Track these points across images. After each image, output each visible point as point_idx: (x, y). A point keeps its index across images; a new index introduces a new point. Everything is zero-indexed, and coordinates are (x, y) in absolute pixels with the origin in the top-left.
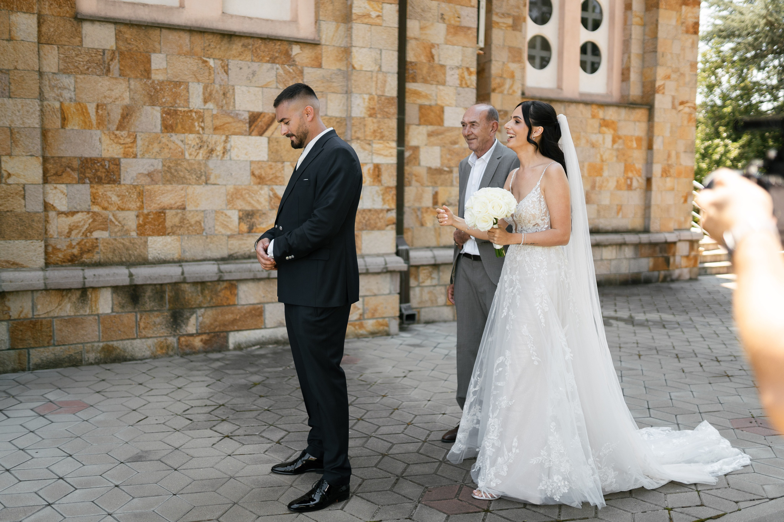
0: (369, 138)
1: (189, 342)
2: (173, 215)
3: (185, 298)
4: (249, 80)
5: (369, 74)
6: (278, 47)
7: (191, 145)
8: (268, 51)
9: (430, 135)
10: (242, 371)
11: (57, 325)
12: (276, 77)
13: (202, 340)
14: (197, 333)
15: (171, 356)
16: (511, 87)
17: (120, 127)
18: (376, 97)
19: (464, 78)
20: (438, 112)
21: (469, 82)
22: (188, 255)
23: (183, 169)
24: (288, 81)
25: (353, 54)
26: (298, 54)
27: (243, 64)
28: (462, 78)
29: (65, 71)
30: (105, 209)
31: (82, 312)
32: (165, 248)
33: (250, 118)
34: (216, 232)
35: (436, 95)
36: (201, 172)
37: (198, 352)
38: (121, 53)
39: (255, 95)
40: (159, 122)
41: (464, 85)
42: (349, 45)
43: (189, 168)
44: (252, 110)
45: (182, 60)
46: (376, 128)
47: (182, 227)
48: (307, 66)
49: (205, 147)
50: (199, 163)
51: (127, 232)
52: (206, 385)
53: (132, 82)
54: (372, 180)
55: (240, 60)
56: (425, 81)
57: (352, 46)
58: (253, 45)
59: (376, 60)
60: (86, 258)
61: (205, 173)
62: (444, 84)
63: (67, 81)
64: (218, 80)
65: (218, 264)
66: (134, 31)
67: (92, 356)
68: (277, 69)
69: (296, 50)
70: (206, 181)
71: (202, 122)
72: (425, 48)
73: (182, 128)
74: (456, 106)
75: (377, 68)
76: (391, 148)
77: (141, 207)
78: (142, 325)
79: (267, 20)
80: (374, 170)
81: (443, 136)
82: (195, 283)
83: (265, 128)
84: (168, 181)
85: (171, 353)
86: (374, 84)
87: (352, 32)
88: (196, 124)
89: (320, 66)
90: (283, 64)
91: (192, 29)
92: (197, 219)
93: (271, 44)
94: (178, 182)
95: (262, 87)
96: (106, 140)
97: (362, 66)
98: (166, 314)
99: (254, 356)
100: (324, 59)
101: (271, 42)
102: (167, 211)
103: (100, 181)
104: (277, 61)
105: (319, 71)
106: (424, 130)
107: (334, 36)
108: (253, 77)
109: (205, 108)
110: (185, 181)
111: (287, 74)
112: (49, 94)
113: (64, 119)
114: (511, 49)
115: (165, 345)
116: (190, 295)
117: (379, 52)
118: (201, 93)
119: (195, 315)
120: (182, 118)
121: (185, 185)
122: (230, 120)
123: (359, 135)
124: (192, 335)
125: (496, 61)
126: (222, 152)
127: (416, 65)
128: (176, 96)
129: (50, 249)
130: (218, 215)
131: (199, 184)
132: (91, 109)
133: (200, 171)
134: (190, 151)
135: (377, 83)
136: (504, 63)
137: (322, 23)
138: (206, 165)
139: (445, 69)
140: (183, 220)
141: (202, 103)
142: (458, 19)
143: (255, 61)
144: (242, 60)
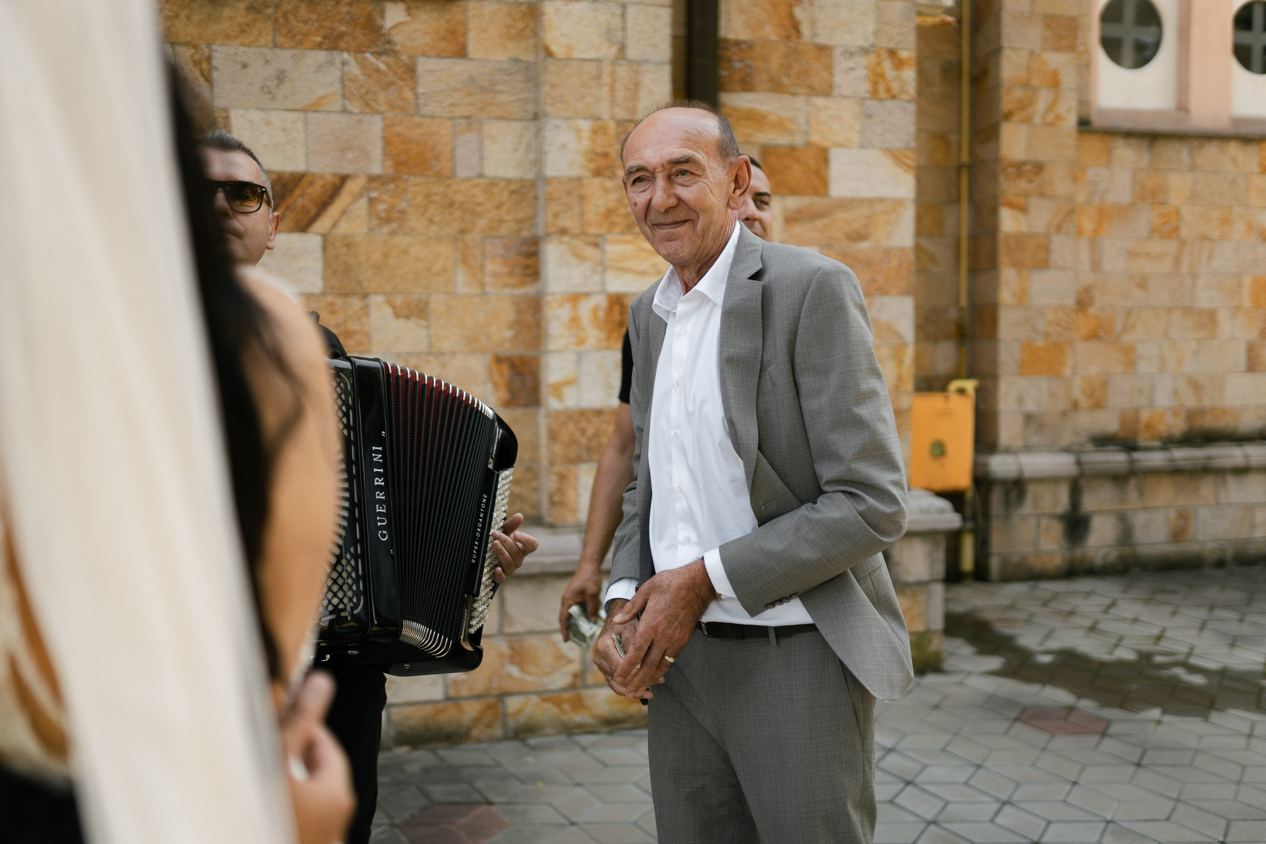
0: (593, 230)
4: (269, 92)
5: (591, 68)
8: (318, 21)
12: (342, 82)
16: (1051, 107)
18: (612, 125)
19: (882, 75)
20: (812, 162)
21: (895, 87)
24: (375, 93)
25: (545, 18)
26: (401, 24)
27: (249, 54)
28: (877, 77)
35: (808, 122)
39: (284, 130)
41: (882, 94)
44: (281, 167)
46: (612, 204)
48: (425, 55)
54: (603, 335)
55: (243, 45)
56: (776, 87)
58: (277, 6)
59: (609, 31)
62: (827, 91)
68: (344, 63)
69: (394, 14)
72: (775, 5)
74: (862, 147)
75: (613, 51)
80: (610, 310)
81: (826, 221)
83: (313, 211)
86: (605, 92)
89: (461, 53)
90: (359, 50)
93: (326, 2)
95: (304, 110)
97: (570, 48)
100: (472, 35)
104: (342, 44)
105: (460, 67)
108: (277, 86)
111: (369, 76)
114: (1050, 21)
117: (618, 11)
123: (565, 222)
125: (1013, 49)
127: (751, 47)
135: (613, 89)
136: (1032, 53)
139: (830, 56)
143: (282, 47)
144: (249, 45)
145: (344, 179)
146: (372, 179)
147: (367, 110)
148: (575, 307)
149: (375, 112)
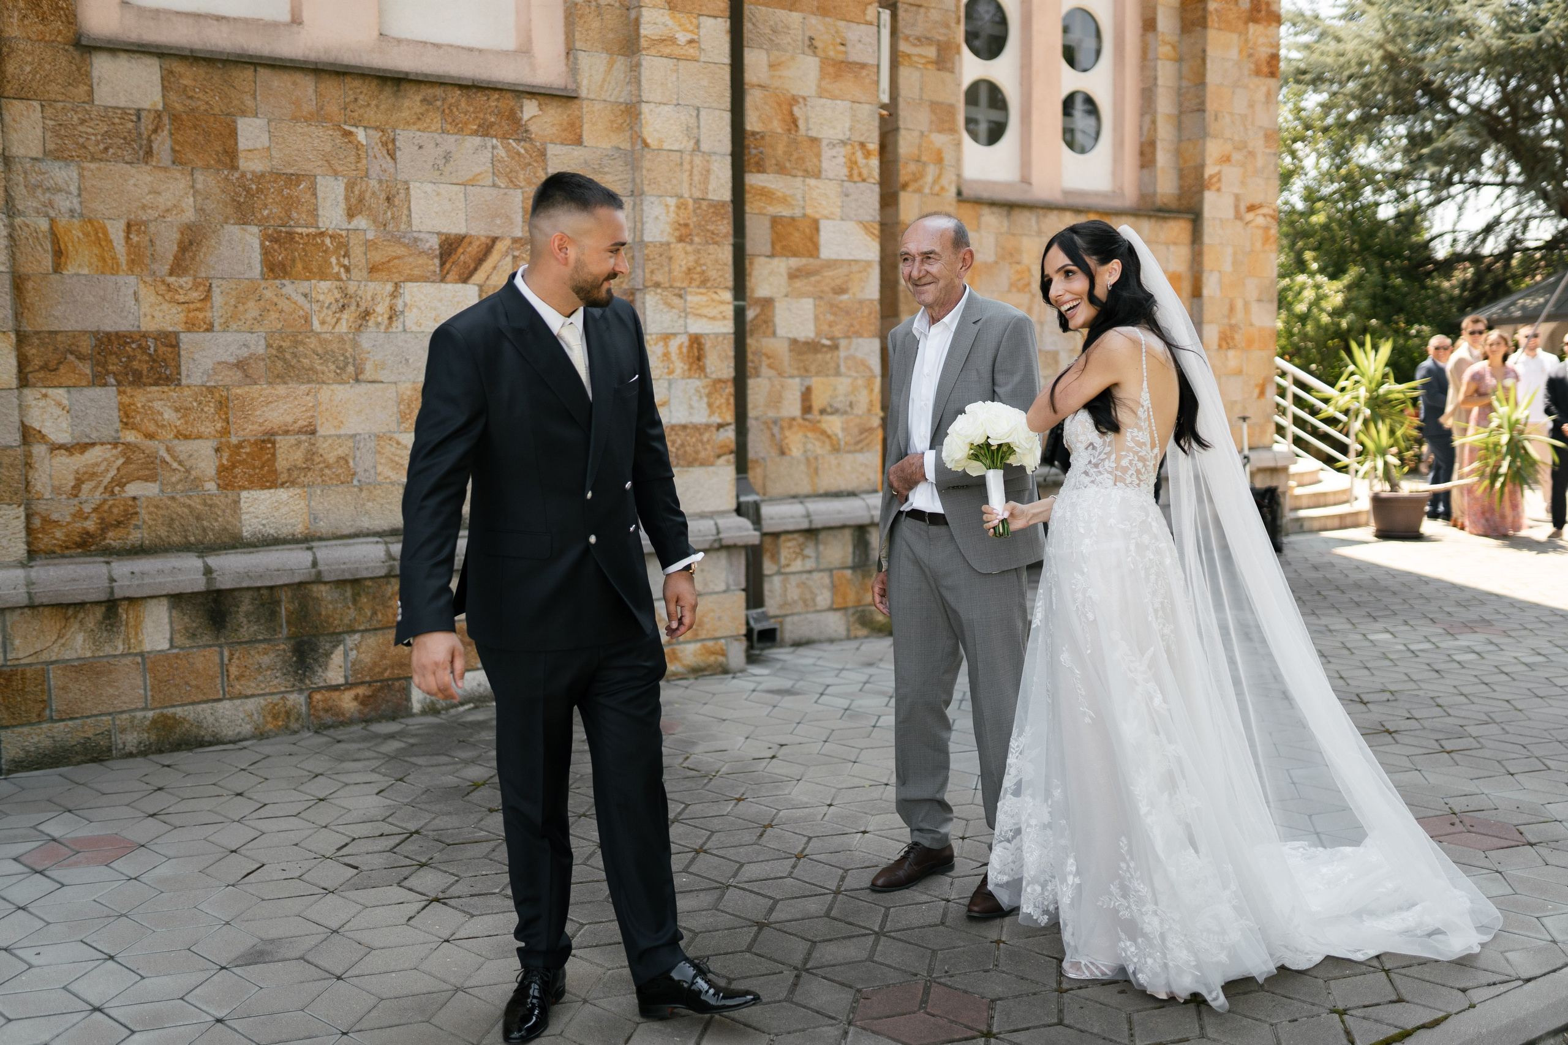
0: (678, 284)
1: (330, 703)
2: (291, 447)
3: (320, 614)
4: (439, 170)
5: (675, 157)
6: (493, 104)
7: (323, 302)
8: (474, 112)
9: (794, 275)
10: (444, 759)
11: (55, 677)
12: (493, 163)
13: (356, 698)
14: (347, 683)
15: (295, 732)
16: (936, 181)
17: (178, 268)
18: (690, 202)
19: (856, 163)
20: (807, 230)
21: (865, 172)
22: (324, 526)
23: (309, 353)
24: (517, 172)
25: (643, 117)
26: (535, 117)
27: (424, 138)
28: (852, 164)
29: (57, 155)
30: (150, 436)
31: (108, 650)
32: (276, 514)
33: (441, 246)
34: (380, 478)
35: (804, 198)
36: (346, 358)
37: (351, 722)
38: (175, 118)
39: (450, 200)
40: (256, 257)
41: (856, 178)
42: (634, 100)
43: (320, 350)
44: (445, 231)
45: (300, 130)
46: (691, 264)
47: (309, 469)
48: (552, 142)
49: (353, 307)
50: (341, 339)
51: (197, 483)
52: (377, 791)
53: (199, 177)
54: (686, 367)
55: (419, 130)
56: (781, 170)
57: (640, 102)
58: (444, 100)
59: (688, 128)
60: (112, 538)
61: (355, 359)
62: (817, 175)
63: (63, 174)
64: (375, 170)
65: (386, 543)
66: (201, 71)
67: (131, 739)
68: (494, 147)
69: (530, 109)
70: (357, 375)
71: (344, 256)
72: (779, 105)
73: (304, 268)
74: (842, 219)
75: (692, 143)
76: (722, 302)
77: (225, 432)
78: (234, 671)
79: (471, 50)
80: (691, 347)
81: (818, 278)
82: (340, 583)
83: (472, 266)
84: (278, 376)
85: (294, 726)
86: (685, 176)
87: (639, 73)
88: (333, 260)
89: (579, 141)
90: (504, 138)
91: (320, 67)
92: (340, 452)
93: (480, 98)
94: (299, 379)
95: (464, 184)
96: (148, 295)
97: (661, 141)
98: (282, 646)
99: (464, 725)
100: (585, 127)
101: (479, 94)
102: (278, 438)
103: (138, 380)
104: (492, 132)
105: (577, 153)
106: (782, 265)
107: (604, 80)
108: (445, 164)
109: (350, 227)
110: (314, 377)
111: (513, 158)
112: (25, 202)
113: (59, 253)
114: (934, 106)
115: (283, 710)
116: (330, 606)
117: (694, 114)
118: (341, 198)
119: (341, 647)
120: (304, 249)
121: (313, 385)
122: (401, 251)
123: (659, 277)
124: (336, 688)
125: (906, 128)
126: (386, 316)
127: (763, 137)
128: (290, 204)
129: (37, 522)
130: (382, 443)
131: (343, 382)
132: (116, 231)
133: (343, 355)
134: (323, 315)
135: (691, 174)
136: (922, 133)
137: (581, 54)
138: (355, 344)
139: (819, 146)
140: (311, 455)
141: (345, 218)
142: (842, 48)
143: (448, 133)
144: (423, 131)
145: (494, 240)
146: (515, 240)
147: (511, 185)
148: (666, 345)
149: (517, 187)
